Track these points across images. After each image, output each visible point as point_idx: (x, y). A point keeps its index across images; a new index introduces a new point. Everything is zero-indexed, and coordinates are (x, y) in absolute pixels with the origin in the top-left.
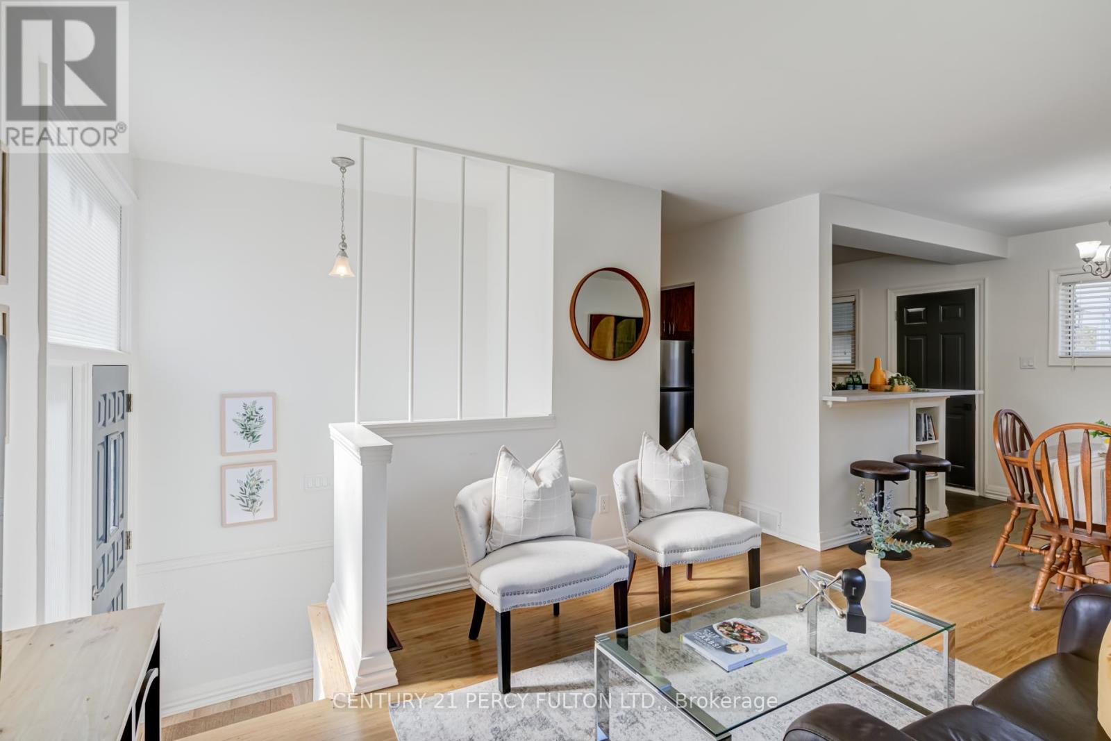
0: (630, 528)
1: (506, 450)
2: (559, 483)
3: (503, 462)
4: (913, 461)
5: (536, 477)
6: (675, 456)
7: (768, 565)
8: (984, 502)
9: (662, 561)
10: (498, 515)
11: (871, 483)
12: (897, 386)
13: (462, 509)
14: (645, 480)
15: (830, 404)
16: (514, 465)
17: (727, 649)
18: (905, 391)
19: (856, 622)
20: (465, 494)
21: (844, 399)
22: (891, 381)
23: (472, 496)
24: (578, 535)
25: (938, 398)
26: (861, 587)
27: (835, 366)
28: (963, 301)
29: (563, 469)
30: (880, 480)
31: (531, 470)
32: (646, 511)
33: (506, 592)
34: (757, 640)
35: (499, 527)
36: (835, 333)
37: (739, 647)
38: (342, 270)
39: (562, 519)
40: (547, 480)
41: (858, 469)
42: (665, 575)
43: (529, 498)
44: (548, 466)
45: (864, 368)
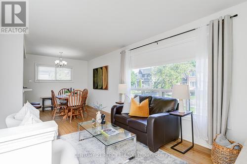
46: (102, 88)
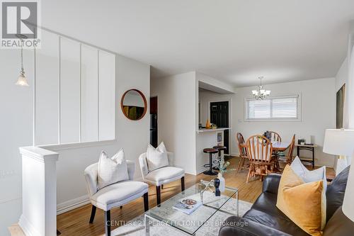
0: (145, 175)
1: (103, 152)
2: (124, 162)
3: (102, 157)
4: (218, 147)
5: (115, 161)
6: (158, 150)
7: (186, 181)
8: (231, 157)
9: (158, 184)
10: (101, 176)
11: (208, 154)
12: (213, 127)
13: (88, 175)
14: (149, 159)
15: (198, 132)
16: (107, 157)
17: (187, 208)
18: (215, 128)
19: (218, 193)
20: (88, 170)
21: (202, 131)
22: (211, 126)
23: (91, 170)
24: (130, 179)
25: (222, 130)
26: (219, 183)
28: (226, 104)
29: (124, 158)
30: (211, 153)
31: (113, 158)
32: (150, 169)
33: (109, 203)
34: (195, 203)
35: (102, 180)
37: (190, 207)
38: (22, 82)
39: (124, 175)
40: (119, 162)
41: (205, 151)
42: (158, 189)
43: (114, 168)
44: (119, 156)
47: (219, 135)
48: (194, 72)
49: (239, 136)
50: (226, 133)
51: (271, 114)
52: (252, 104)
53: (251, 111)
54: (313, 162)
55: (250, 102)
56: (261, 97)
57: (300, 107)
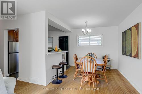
4: (62, 64)
12: (59, 51)
15: (48, 55)
21: (50, 54)
22: (58, 50)
27: (48, 47)
28: (67, 38)
30: (57, 69)
36: (48, 42)
41: (53, 67)
45: (54, 48)
46: (130, 55)
47: (63, 55)
48: (45, 11)
49: (75, 56)
50: (67, 54)
51: (90, 43)
52: (81, 38)
53: (80, 41)
54: (110, 67)
55: (80, 37)
56: (86, 33)
57: (103, 40)
